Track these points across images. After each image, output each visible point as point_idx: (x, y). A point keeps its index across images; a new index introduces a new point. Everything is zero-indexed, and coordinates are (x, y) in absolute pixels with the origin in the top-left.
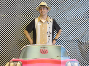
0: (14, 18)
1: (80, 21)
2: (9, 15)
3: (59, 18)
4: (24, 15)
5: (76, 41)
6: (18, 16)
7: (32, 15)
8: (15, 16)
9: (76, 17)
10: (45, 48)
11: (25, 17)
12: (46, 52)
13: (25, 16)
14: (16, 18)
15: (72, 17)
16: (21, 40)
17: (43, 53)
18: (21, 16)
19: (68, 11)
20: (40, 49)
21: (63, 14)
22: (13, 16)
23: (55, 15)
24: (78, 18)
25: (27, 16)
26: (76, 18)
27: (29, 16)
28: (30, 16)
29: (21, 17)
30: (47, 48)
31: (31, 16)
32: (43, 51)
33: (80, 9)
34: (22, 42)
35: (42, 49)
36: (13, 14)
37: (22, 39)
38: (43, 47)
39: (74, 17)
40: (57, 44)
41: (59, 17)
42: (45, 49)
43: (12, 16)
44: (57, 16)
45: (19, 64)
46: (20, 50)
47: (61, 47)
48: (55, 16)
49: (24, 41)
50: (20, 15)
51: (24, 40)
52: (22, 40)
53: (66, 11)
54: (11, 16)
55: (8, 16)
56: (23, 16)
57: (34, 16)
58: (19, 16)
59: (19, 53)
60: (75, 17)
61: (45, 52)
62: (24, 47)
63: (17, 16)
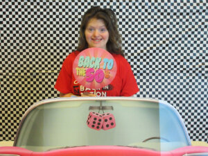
0: (10, 7)
3: (146, 4)
5: (197, 75)
10: (103, 108)
12: (109, 122)
16: (34, 71)
17: (98, 128)
20: (88, 112)
30: (112, 108)
32: (97, 121)
34: (37, 77)
35: (96, 111)
37: (37, 69)
38: (98, 105)
40: (147, 96)
42: (106, 112)
46: (18, 121)
47: (160, 107)
49: (44, 74)
51: (43, 71)
52: (37, 71)
59: (15, 130)
61: (106, 123)
62: (32, 107)
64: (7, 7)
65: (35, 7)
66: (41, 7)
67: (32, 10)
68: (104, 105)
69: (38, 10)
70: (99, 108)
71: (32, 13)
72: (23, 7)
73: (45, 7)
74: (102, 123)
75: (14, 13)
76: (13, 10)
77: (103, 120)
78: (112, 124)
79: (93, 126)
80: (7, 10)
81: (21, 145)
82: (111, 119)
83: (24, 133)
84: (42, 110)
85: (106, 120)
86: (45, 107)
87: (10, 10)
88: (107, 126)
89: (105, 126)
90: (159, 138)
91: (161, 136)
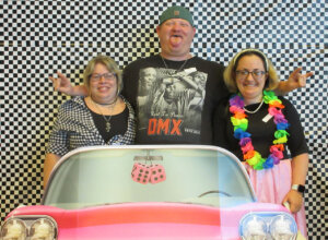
0: (37, 54)
1: (313, 64)
2: (19, 42)
3: (226, 51)
4: (81, 43)
6: (55, 43)
7: (112, 39)
8: (41, 43)
9: (296, 46)
11: (86, 50)
12: (158, 175)
13: (86, 44)
14: (46, 54)
15: (278, 46)
17: (144, 181)
18: (68, 44)
19: (261, 23)
20: (133, 163)
21: (240, 36)
22: (33, 44)
23: (209, 40)
24: (304, 51)
25: (95, 45)
26: (296, 51)
27: (99, 44)
28: (104, 45)
29: (68, 50)
30: (162, 158)
31: (108, 44)
32: (144, 174)
33: (309, 14)
35: (143, 162)
36: (32, 38)
39: (287, 46)
41: (226, 45)
42: (154, 163)
43: (28, 43)
44: (218, 45)
45: (43, 228)
48: (209, 45)
50: (64, 39)
53: (253, 23)
54: (24, 44)
55: (15, 44)
56: (77, 44)
57: (121, 45)
58: (59, 43)
60: (292, 46)
61: (154, 176)
63: (50, 44)
64: (33, 54)
65: (73, 54)
66: (81, 54)
67: (68, 58)
68: (151, 154)
69: (77, 58)
70: (146, 158)
71: (68, 63)
72: (55, 54)
73: (86, 54)
74: (149, 175)
75: (42, 63)
76: (42, 58)
77: (150, 172)
78: (162, 177)
79: (139, 179)
80: (33, 58)
81: (50, 203)
82: (160, 171)
83: (55, 188)
84: (77, 160)
85: (154, 172)
86: (82, 157)
87: (37, 58)
88: (156, 179)
89: (153, 179)
90: (218, 192)
91: (220, 189)
